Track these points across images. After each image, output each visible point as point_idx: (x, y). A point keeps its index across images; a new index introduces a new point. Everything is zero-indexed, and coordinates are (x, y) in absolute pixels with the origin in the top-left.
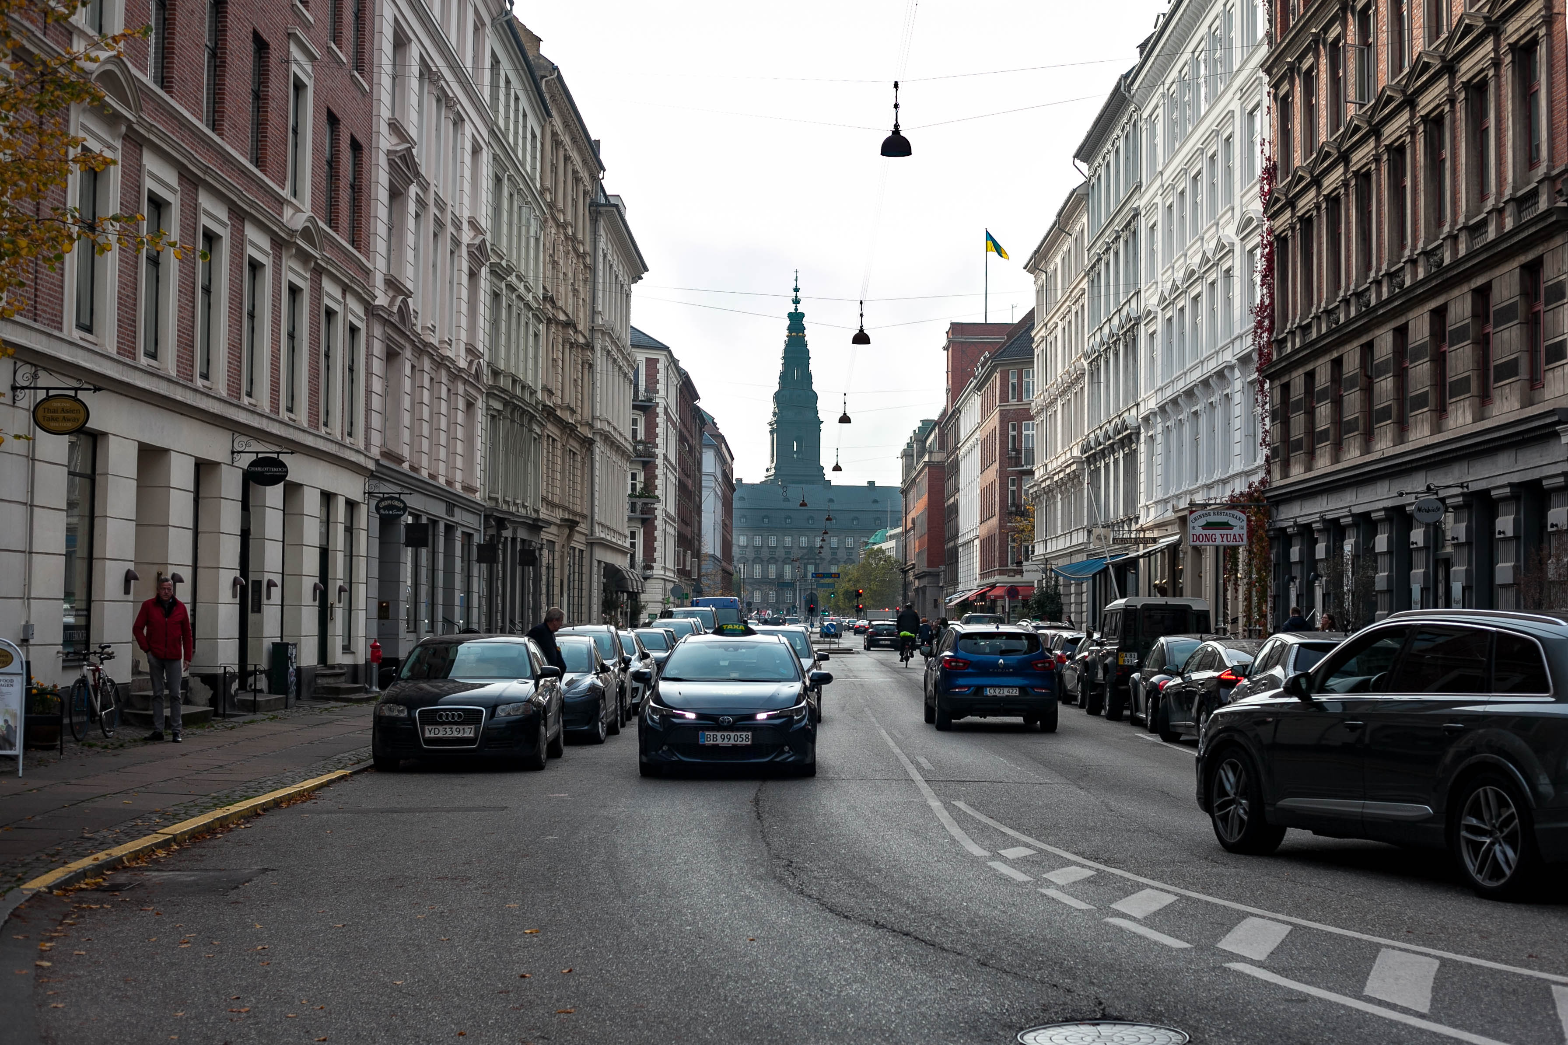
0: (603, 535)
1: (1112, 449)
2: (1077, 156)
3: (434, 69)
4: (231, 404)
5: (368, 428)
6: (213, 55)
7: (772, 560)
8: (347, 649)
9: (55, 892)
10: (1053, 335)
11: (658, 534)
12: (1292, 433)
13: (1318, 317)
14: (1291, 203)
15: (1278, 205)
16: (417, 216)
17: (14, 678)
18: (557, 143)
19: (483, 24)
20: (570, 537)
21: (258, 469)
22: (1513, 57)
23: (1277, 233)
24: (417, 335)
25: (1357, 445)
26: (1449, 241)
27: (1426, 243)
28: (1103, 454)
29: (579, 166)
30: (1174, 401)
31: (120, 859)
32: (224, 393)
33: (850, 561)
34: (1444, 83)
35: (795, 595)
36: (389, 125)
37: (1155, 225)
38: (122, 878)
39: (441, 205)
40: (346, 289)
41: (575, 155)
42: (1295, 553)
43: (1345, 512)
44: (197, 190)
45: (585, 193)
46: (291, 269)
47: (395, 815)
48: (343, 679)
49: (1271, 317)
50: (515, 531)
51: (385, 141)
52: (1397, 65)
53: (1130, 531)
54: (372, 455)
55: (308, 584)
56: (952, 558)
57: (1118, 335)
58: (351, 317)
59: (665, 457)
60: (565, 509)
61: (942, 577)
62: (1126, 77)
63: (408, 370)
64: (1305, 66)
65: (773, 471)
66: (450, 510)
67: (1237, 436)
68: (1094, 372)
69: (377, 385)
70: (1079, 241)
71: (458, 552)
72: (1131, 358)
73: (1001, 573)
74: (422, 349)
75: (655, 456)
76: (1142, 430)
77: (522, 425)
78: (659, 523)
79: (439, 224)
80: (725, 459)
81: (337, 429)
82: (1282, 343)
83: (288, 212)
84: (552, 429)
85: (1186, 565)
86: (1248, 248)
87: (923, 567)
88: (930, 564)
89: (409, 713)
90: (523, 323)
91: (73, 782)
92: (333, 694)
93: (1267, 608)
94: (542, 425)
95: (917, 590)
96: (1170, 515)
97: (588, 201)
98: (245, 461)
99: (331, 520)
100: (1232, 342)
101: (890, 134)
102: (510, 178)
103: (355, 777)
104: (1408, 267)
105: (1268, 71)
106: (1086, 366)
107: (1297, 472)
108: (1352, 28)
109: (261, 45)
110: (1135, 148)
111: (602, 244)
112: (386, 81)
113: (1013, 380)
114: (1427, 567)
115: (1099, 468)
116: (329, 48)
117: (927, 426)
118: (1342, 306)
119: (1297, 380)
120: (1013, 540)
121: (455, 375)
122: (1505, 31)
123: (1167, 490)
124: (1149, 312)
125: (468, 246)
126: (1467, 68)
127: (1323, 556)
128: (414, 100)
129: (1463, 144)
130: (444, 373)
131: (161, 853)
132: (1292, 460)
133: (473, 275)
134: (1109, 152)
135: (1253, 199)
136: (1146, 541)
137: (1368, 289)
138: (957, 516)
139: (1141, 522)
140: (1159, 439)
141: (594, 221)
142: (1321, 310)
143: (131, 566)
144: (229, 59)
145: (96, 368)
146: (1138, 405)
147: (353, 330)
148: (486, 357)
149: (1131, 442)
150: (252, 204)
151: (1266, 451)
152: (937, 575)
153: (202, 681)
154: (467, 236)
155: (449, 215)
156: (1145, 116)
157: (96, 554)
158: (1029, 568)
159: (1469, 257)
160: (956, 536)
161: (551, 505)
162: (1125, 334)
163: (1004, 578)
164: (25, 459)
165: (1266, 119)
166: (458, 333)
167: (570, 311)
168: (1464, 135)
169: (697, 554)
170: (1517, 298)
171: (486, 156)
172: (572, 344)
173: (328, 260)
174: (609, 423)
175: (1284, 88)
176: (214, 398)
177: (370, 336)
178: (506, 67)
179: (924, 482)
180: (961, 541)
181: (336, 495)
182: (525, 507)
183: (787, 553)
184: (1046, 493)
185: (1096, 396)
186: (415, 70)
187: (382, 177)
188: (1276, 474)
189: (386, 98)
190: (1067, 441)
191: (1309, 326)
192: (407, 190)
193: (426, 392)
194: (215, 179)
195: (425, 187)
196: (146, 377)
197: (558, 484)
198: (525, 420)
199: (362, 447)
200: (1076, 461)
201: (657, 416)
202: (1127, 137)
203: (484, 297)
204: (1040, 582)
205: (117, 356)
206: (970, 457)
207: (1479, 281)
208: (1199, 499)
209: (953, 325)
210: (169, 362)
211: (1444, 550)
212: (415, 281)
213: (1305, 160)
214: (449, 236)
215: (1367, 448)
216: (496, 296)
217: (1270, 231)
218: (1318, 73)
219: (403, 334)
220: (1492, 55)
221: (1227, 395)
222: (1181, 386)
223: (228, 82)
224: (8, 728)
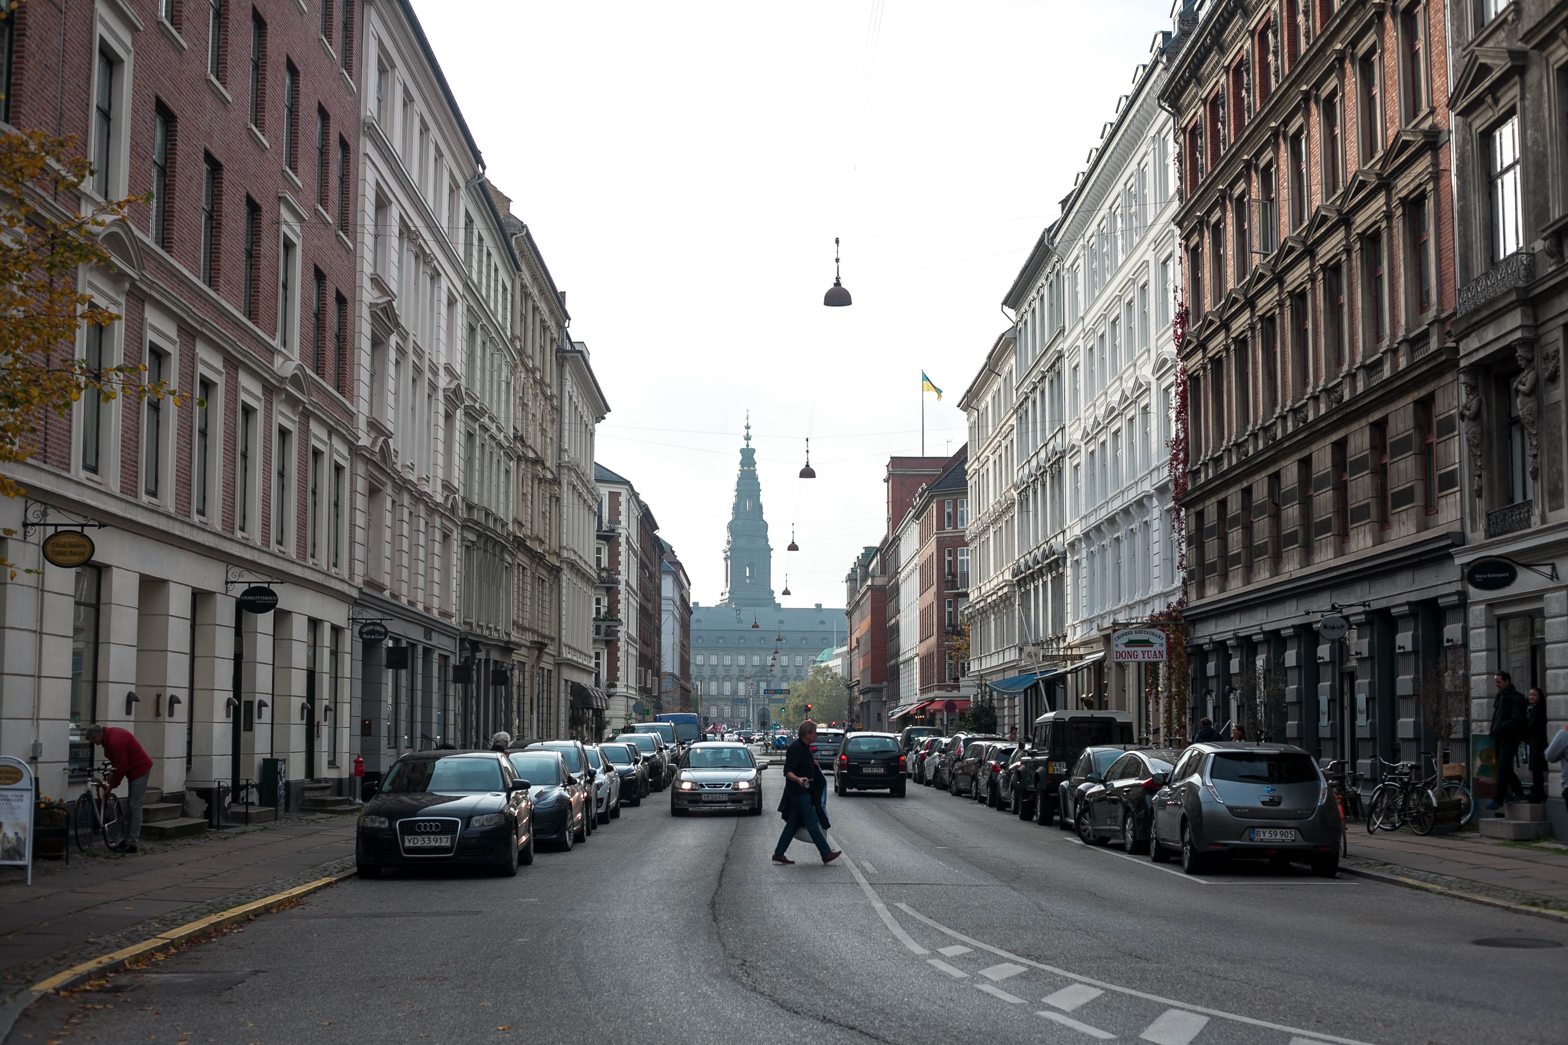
0: (569, 656)
1: (1041, 573)
2: (1005, 303)
3: (413, 229)
4: (225, 538)
5: (352, 559)
6: (210, 217)
7: (727, 677)
8: (332, 764)
9: (62, 993)
10: (985, 467)
11: (621, 654)
12: (1207, 557)
13: (1229, 450)
14: (1203, 345)
15: (1191, 347)
16: (397, 363)
17: (24, 793)
18: (526, 295)
19: (458, 187)
20: (539, 658)
21: (251, 598)
22: (1404, 210)
23: (1190, 373)
24: (397, 472)
25: (1267, 567)
26: (1348, 379)
27: (1327, 381)
28: (1032, 577)
29: (546, 316)
30: (1098, 528)
31: (122, 962)
32: (219, 528)
33: (799, 678)
34: (1340, 234)
35: (748, 710)
36: (372, 280)
37: (1077, 366)
38: (123, 980)
39: (419, 353)
40: (331, 431)
41: (543, 306)
42: (1211, 668)
43: (1257, 630)
44: (195, 341)
45: (552, 340)
46: (281, 413)
47: (377, 920)
48: (328, 792)
49: (1186, 450)
50: (488, 654)
51: (368, 295)
52: (1298, 219)
53: (1058, 649)
54: (355, 584)
55: (297, 703)
56: (893, 675)
57: (1044, 467)
58: (336, 457)
59: (627, 584)
60: (534, 632)
61: (885, 692)
62: (1049, 230)
63: (389, 505)
64: (1213, 220)
65: (727, 595)
66: (428, 636)
67: (1156, 560)
68: (1023, 502)
69: (360, 519)
70: (1008, 381)
71: (435, 673)
72: (1057, 488)
73: (940, 688)
74: (402, 485)
75: (618, 582)
76: (1068, 555)
77: (494, 555)
78: (621, 644)
79: (418, 370)
80: (682, 584)
81: (323, 560)
82: (1196, 474)
83: (278, 361)
84: (522, 559)
85: (1111, 680)
86: (1164, 386)
87: (867, 683)
88: (874, 680)
89: (390, 824)
90: (495, 461)
91: (78, 890)
92: (319, 806)
93: (1186, 719)
94: (513, 555)
95: (862, 704)
96: (1095, 633)
97: (555, 347)
98: (238, 590)
99: (318, 644)
100: (1150, 473)
101: (832, 286)
102: (483, 327)
103: (340, 884)
104: (1311, 403)
105: (1180, 225)
106: (1016, 496)
107: (1212, 593)
108: (1256, 184)
109: (253, 208)
110: (1058, 295)
111: (568, 387)
112: (369, 240)
113: (949, 510)
114: (1333, 680)
115: (1029, 591)
116: (316, 210)
117: (869, 553)
118: (1251, 439)
119: (1210, 507)
120: (951, 658)
121: (433, 509)
122: (1396, 186)
123: (1092, 610)
124: (1073, 446)
125: (445, 390)
126: (1362, 221)
127: (1237, 671)
128: (394, 257)
129: (1360, 290)
130: (422, 507)
131: (160, 957)
132: (1207, 582)
133: (449, 417)
134: (1034, 299)
135: (1167, 342)
136: (1073, 658)
137: (1274, 423)
138: (898, 636)
139: (1068, 640)
140: (1084, 563)
141: (561, 366)
142: (1232, 443)
143: (132, 688)
144: (224, 221)
145: (101, 506)
146: (1064, 532)
147: (338, 468)
148: (461, 493)
149: (1058, 566)
150: (245, 354)
151: (1183, 574)
152: (880, 691)
153: (196, 795)
154: (443, 381)
155: (427, 362)
156: (1067, 266)
157: (100, 677)
158: (965, 684)
159: (1367, 393)
160: (897, 654)
161: (522, 628)
162: (1051, 466)
163: (943, 693)
164: (34, 590)
165: (1179, 268)
166: (435, 471)
167: (538, 449)
168: (1360, 282)
169: (657, 673)
170: (1412, 431)
171: (460, 308)
172: (540, 480)
173: (315, 405)
174: (575, 552)
175: (1195, 239)
176: (210, 532)
177: (353, 474)
178: (479, 226)
179: (867, 605)
180: (902, 659)
181: (322, 621)
182: (497, 631)
183: (741, 671)
184: (980, 614)
185: (1025, 523)
186: (395, 229)
187: (364, 328)
188: (1193, 595)
189: (368, 255)
190: (999, 565)
191: (1220, 458)
192: (388, 339)
193: (405, 526)
194: (211, 331)
195: (404, 336)
196: (147, 513)
197: (528, 609)
198: (498, 550)
199: (346, 576)
200: (1008, 584)
201: (619, 545)
202: (1051, 285)
203: (459, 437)
204: (975, 696)
205: (119, 495)
206: (909, 580)
207: (1377, 416)
208: (1122, 618)
209: (893, 459)
210: (168, 500)
211: (1349, 665)
212: (396, 423)
213: (1215, 305)
214: (427, 381)
215: (1276, 570)
216: (470, 436)
217: (1184, 371)
218: (1225, 226)
219: (384, 472)
220: (1384, 208)
221: (1146, 522)
222: (1103, 514)
223: (223, 242)
224: (19, 839)
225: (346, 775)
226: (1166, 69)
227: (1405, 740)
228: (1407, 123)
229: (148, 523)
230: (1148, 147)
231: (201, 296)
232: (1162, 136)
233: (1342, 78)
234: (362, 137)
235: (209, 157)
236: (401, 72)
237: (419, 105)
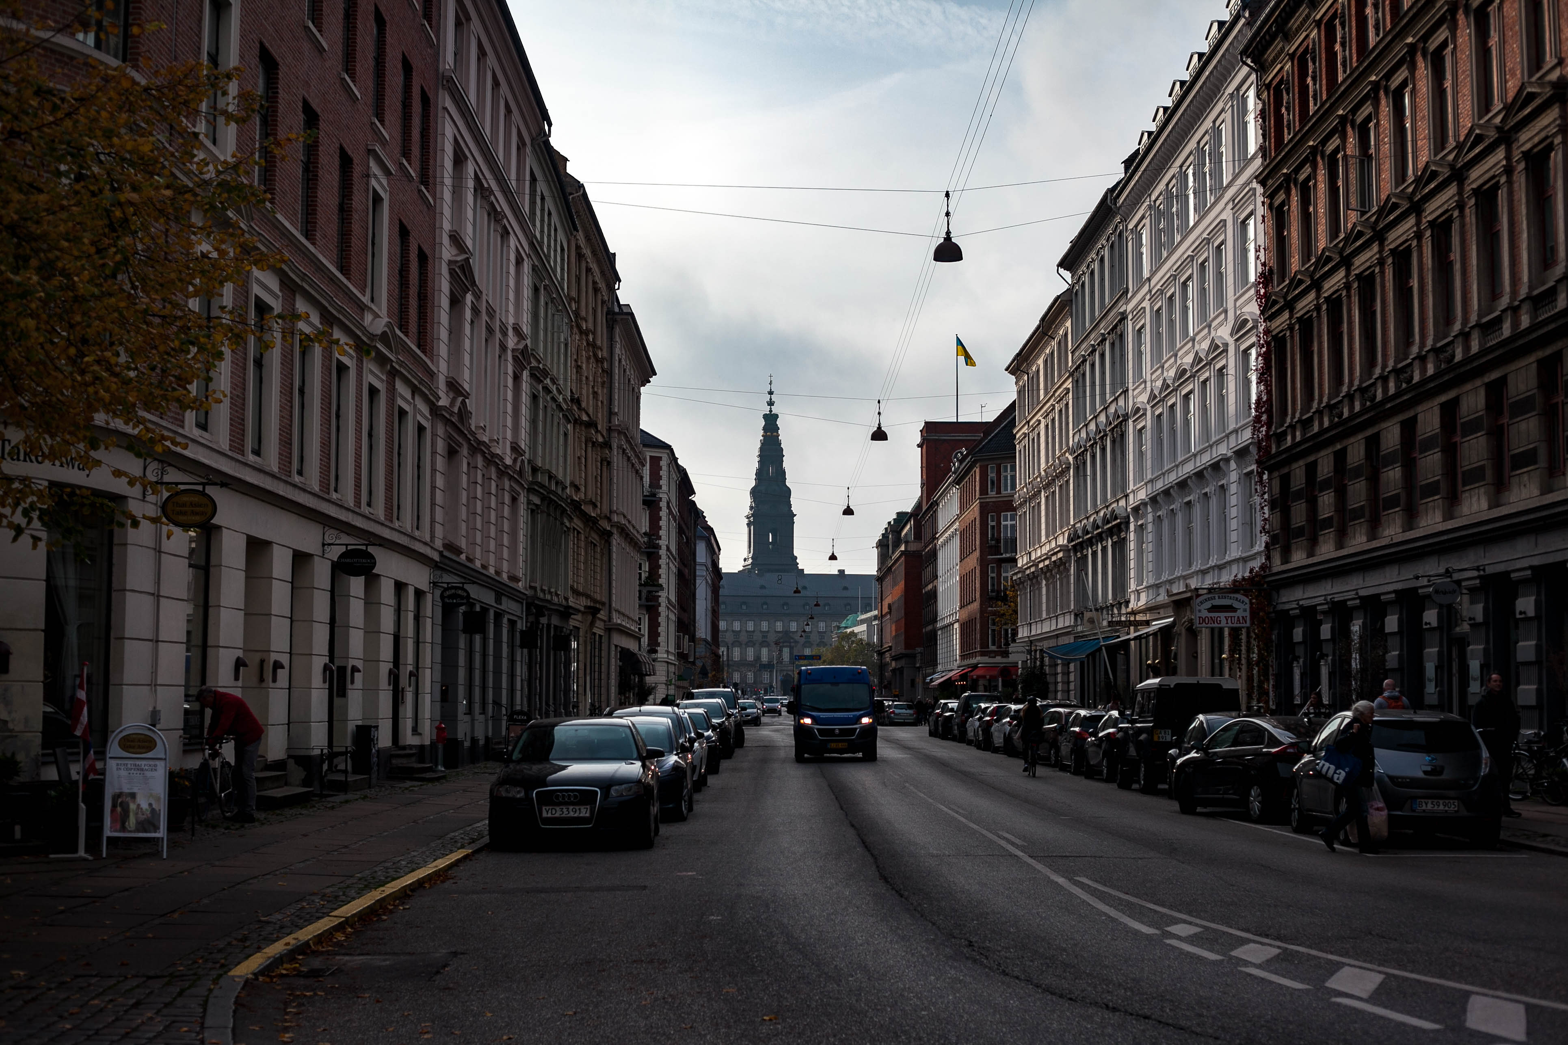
0: (619, 621)
1: (1100, 538)
2: (1061, 264)
3: (486, 185)
4: (323, 499)
5: (433, 521)
6: (306, 170)
7: (751, 643)
8: (415, 731)
9: (261, 979)
10: (1036, 431)
11: (662, 620)
12: (1293, 521)
13: (1320, 412)
14: (1290, 306)
15: (1276, 307)
16: (472, 322)
17: (157, 762)
18: (580, 256)
19: (524, 144)
20: (592, 624)
21: (348, 560)
22: (1527, 164)
23: (1274, 333)
24: (473, 434)
25: (1363, 531)
26: (1460, 339)
27: (1436, 341)
28: (1090, 542)
29: (598, 277)
30: (1167, 493)
31: (307, 943)
32: (316, 489)
33: (822, 644)
34: (1452, 190)
35: (771, 676)
36: (450, 236)
37: (1143, 326)
38: (317, 963)
39: (491, 313)
40: (415, 390)
41: (594, 266)
42: (1298, 634)
43: (1352, 595)
44: (294, 296)
45: (603, 302)
46: (371, 372)
47: (543, 895)
48: (413, 759)
49: (1269, 412)
50: (549, 619)
51: (447, 252)
52: (1401, 174)
53: (1120, 614)
54: (435, 547)
55: (385, 668)
56: (931, 640)
57: (1105, 431)
58: (419, 418)
59: (668, 549)
60: (588, 596)
61: (919, 657)
62: (1111, 191)
63: (465, 467)
64: (1302, 177)
65: (750, 561)
66: (498, 600)
67: (1234, 524)
68: (1080, 467)
69: (440, 482)
70: (1062, 344)
71: (505, 638)
72: (1118, 452)
73: (983, 654)
74: (477, 448)
75: (659, 547)
76: (1132, 519)
77: (556, 519)
78: (662, 609)
79: (490, 330)
80: (714, 550)
81: (407, 523)
82: (1281, 437)
83: (368, 318)
84: (578, 523)
85: (1179, 647)
86: (1243, 347)
87: (900, 649)
88: (907, 646)
89: (526, 794)
90: (555, 424)
91: (217, 863)
92: (407, 774)
93: (1270, 686)
94: (571, 519)
95: (894, 670)
96: (1163, 598)
97: (605, 310)
98: (335, 553)
99: (403, 608)
100: (1227, 436)
102: (545, 287)
103: (477, 856)
104: (1417, 364)
105: (1263, 183)
106: (1071, 458)
107: (1299, 558)
108: (1352, 140)
109: (346, 162)
110: (1121, 256)
111: (617, 351)
112: (447, 195)
113: (992, 475)
114: (1441, 646)
115: (1086, 556)
116: (401, 164)
117: (902, 518)
118: (1346, 401)
119: (1297, 471)
120: (994, 624)
121: (503, 472)
122: (1517, 140)
123: (1159, 576)
124: (1138, 409)
125: (513, 350)
126: (1477, 176)
127: (1329, 637)
128: (470, 214)
129: (1474, 247)
130: (493, 469)
131: (341, 937)
132: (1293, 547)
133: (517, 378)
134: (1093, 260)
135: (1249, 300)
136: (1137, 624)
137: (1374, 384)
138: (936, 601)
139: (1131, 605)
140: (1150, 527)
141: (611, 329)
142: (1324, 405)
143: (240, 653)
144: (320, 173)
145: (214, 465)
146: (1127, 496)
147: (421, 429)
148: (527, 455)
149: (1120, 531)
150: (341, 310)
151: (1265, 538)
152: (913, 657)
153: (296, 763)
154: (512, 342)
155: (498, 323)
156: (1130, 226)
157: (210, 642)
158: (1014, 650)
159: (1483, 352)
160: (935, 620)
161: (576, 593)
162: (1112, 430)
163: (986, 659)
164: (153, 552)
165: (1261, 227)
166: (505, 432)
167: (591, 412)
168: (1474, 238)
169: (693, 638)
170: (1535, 391)
171: (526, 267)
172: (594, 443)
173: (401, 363)
174: (625, 517)
175: (1281, 197)
176: (310, 493)
177: (434, 435)
178: (542, 186)
179: (900, 569)
180: (939, 625)
181: (406, 584)
182: (557, 595)
183: (764, 637)
184: (1031, 580)
185: (1082, 488)
186: (471, 184)
187: (444, 285)
188: (1277, 560)
189: (447, 212)
190: (1051, 532)
191: (1310, 420)
192: (464, 297)
193: (479, 488)
194: (310, 285)
195: (478, 296)
196: (255, 473)
197: (582, 573)
198: (558, 513)
199: (427, 538)
200: (1063, 548)
201: (660, 510)
202: (1112, 246)
203: (525, 398)
204: (1024, 662)
205: (230, 453)
206: (948, 547)
207: (1494, 375)
208: (1194, 583)
209: (927, 424)
210: (272, 459)
211: (1458, 629)
212: (471, 384)
213: (1303, 265)
214: (498, 341)
215: (1373, 535)
216: (535, 398)
217: (1267, 332)
218: (1315, 185)
219: (461, 432)
220: (1504, 162)
221: (1222, 486)
222: (1172, 478)
223: (319, 194)
224: (153, 811)
225: (427, 742)
226: (1249, 24)
227: (1525, 707)
228: (1530, 75)
229: (256, 483)
230: (1226, 104)
231: (300, 250)
232: (1241, 93)
233: (1453, 29)
234: (441, 91)
235: (307, 107)
236: (475, 24)
237: (491, 60)
